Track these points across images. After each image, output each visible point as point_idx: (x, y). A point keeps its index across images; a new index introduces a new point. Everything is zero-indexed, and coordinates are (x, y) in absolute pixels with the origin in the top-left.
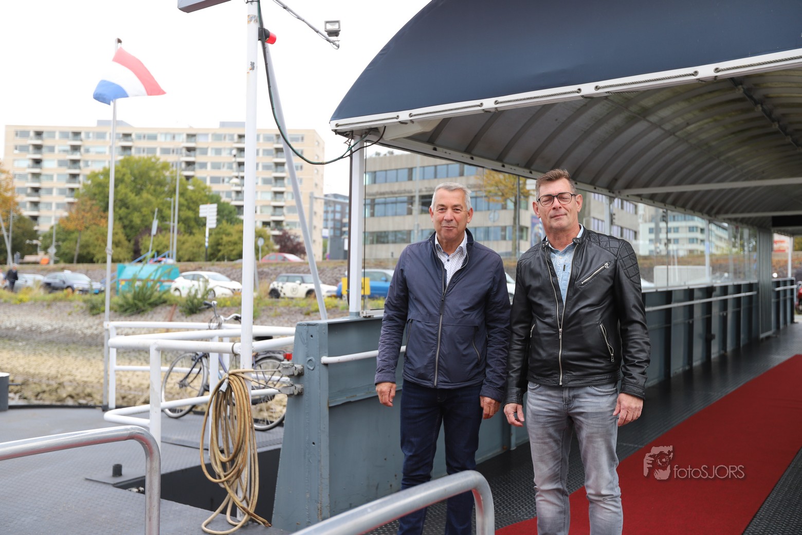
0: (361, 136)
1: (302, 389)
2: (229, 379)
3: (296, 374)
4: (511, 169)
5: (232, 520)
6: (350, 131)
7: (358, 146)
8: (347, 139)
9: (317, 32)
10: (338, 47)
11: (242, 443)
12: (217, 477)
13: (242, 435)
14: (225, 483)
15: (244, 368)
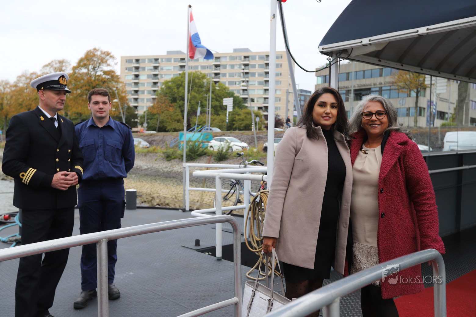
0: (337, 55)
4: (427, 71)
5: (262, 273)
6: (330, 52)
7: (334, 61)
8: (328, 57)
12: (254, 249)
14: (259, 252)
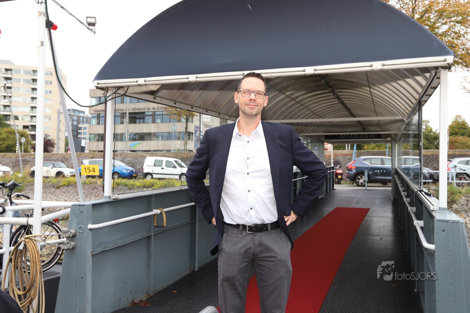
0: (113, 90)
1: (75, 245)
2: (25, 241)
3: (71, 236)
8: (104, 92)
9: (82, 23)
10: (95, 33)
11: (34, 282)
13: (34, 277)
15: (35, 234)
